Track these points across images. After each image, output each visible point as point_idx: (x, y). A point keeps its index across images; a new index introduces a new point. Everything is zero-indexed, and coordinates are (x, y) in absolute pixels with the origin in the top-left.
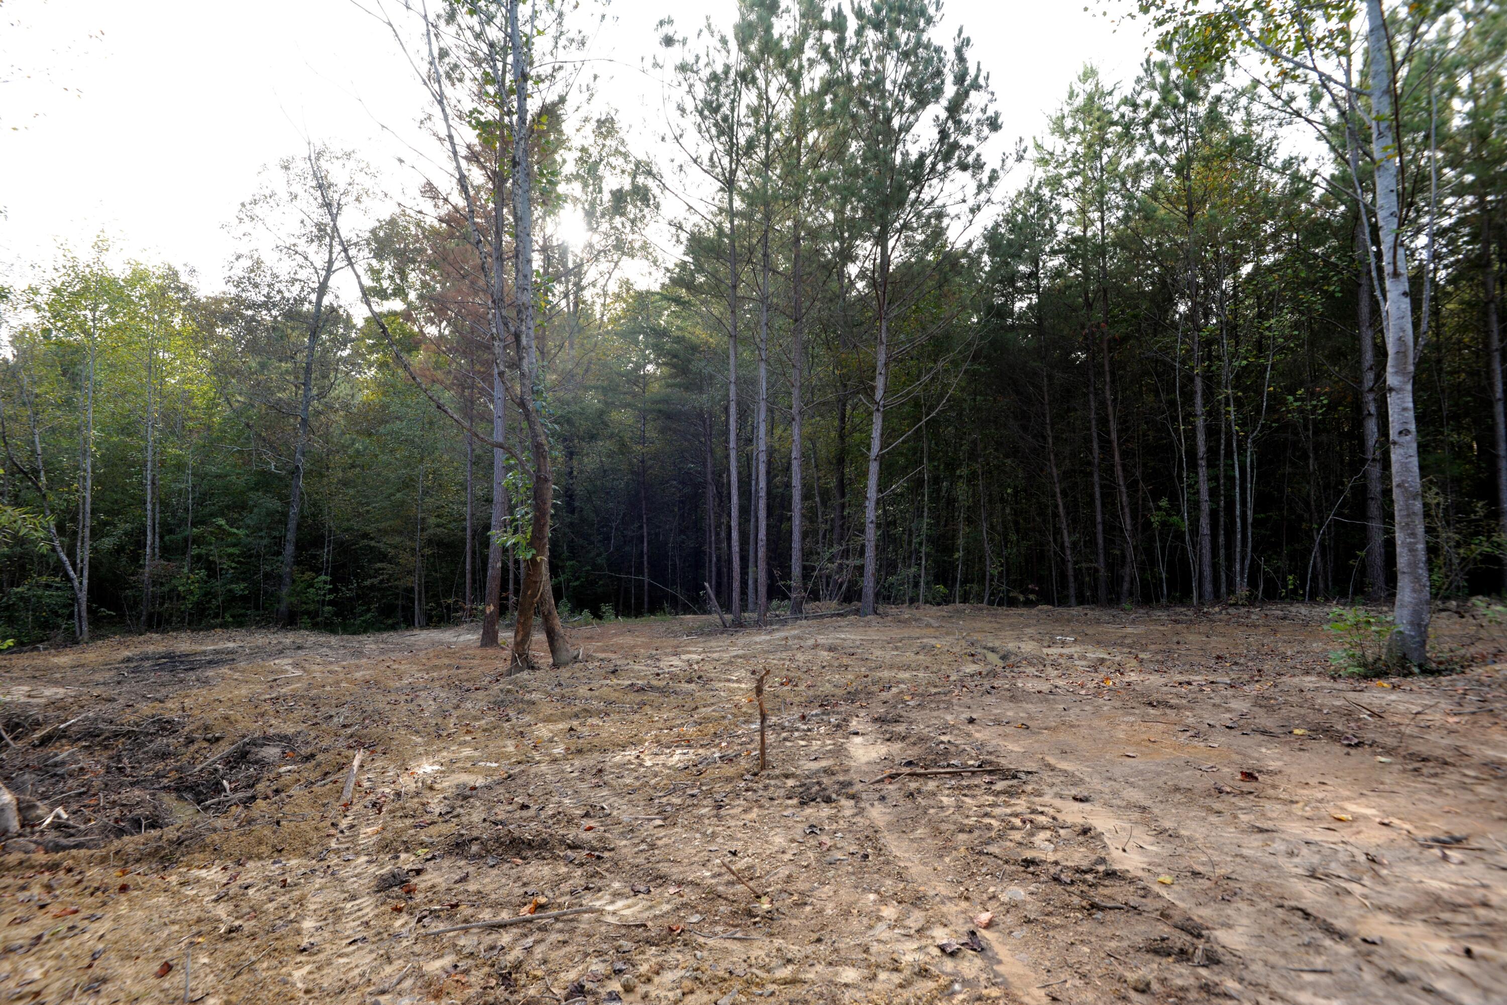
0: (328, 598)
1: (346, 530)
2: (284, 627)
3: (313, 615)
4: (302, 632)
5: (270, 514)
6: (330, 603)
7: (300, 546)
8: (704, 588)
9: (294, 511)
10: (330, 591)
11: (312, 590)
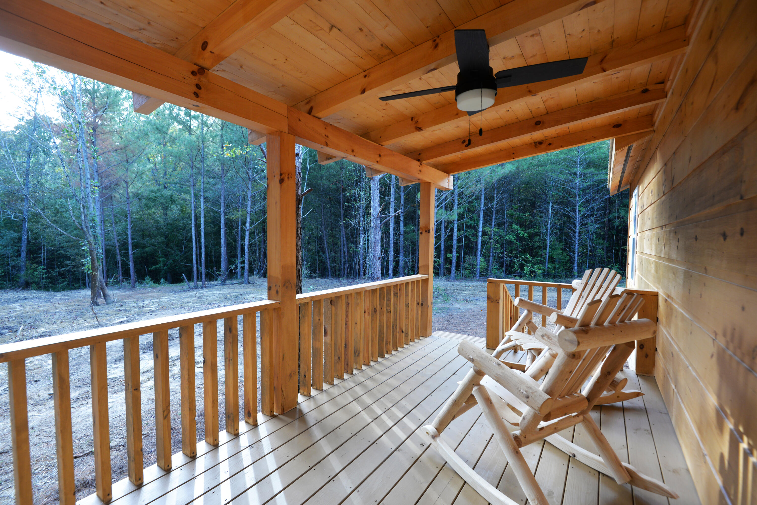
0: (44, 276)
1: (52, 246)
2: (23, 289)
3: (38, 284)
4: (32, 291)
5: (12, 239)
6: (46, 278)
7: (29, 252)
8: (182, 275)
9: (24, 238)
10: (46, 273)
11: (36, 273)
